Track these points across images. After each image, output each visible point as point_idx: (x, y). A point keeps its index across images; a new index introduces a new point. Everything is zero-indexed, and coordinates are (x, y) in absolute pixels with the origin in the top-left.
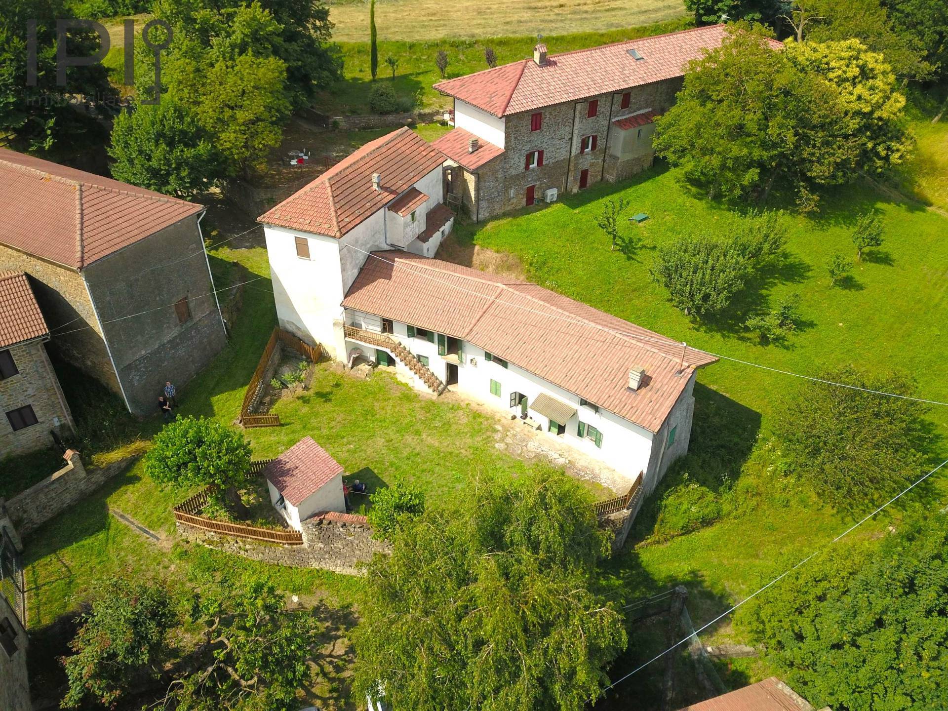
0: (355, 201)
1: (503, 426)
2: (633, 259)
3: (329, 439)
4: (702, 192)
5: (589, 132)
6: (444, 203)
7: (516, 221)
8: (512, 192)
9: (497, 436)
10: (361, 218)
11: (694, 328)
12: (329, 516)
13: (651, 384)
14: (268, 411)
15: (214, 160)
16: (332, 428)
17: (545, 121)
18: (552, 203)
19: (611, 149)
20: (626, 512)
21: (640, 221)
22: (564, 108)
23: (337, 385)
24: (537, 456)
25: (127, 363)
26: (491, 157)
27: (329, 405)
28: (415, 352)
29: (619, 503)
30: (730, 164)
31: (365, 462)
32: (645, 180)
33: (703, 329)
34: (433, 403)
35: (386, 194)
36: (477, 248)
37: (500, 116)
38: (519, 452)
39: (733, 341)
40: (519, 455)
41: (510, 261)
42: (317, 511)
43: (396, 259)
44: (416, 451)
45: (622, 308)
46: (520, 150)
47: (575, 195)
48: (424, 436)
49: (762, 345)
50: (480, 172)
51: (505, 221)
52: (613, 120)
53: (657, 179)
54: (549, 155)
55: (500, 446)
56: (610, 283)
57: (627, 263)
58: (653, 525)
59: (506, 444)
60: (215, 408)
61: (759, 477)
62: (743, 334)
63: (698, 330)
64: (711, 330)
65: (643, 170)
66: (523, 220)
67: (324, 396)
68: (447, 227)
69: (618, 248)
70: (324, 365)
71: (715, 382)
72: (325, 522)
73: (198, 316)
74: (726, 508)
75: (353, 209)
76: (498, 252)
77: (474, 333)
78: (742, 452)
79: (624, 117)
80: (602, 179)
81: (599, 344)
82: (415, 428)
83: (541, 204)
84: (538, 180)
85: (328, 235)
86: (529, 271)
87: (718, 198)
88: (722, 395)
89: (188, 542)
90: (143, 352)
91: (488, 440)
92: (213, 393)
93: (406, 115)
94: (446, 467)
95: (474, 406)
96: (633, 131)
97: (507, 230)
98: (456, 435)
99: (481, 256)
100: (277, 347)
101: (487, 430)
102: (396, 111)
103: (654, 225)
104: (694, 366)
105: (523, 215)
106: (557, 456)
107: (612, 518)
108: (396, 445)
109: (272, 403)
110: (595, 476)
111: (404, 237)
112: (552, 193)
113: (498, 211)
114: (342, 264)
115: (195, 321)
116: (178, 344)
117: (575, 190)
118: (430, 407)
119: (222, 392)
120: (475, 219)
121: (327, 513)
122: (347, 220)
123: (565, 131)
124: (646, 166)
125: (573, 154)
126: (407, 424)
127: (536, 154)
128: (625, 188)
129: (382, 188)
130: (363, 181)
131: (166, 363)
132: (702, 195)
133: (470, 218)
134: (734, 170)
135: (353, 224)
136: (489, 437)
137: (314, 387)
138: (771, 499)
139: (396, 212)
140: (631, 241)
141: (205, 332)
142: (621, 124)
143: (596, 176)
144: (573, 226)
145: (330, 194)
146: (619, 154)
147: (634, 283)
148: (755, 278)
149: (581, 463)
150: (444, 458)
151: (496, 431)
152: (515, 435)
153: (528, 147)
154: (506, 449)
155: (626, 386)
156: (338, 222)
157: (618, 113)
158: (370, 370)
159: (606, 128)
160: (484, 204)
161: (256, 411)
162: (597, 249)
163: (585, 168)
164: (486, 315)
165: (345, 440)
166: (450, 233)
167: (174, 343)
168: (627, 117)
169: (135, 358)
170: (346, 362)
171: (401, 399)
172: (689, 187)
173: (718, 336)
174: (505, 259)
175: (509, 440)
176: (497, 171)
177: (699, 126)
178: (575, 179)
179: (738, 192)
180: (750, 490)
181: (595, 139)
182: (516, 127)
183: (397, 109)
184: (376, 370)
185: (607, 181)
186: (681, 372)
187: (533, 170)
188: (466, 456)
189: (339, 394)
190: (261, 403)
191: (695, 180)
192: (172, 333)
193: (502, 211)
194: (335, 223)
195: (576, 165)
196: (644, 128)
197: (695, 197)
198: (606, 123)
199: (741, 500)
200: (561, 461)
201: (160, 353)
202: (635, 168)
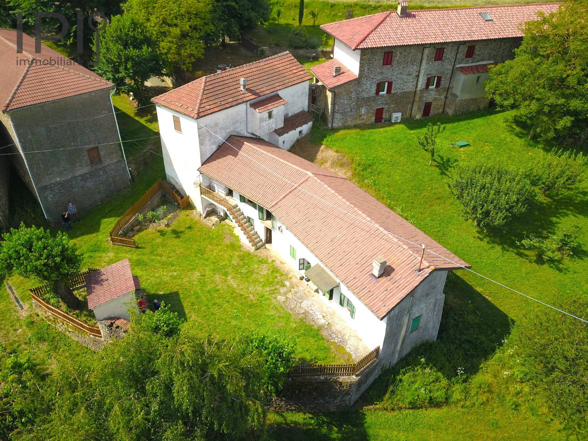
0: (221, 95)
1: (291, 283)
2: (445, 174)
3: (163, 265)
4: (524, 132)
5: (434, 73)
6: (308, 111)
7: (361, 132)
8: (363, 110)
9: (283, 290)
10: (221, 108)
11: (478, 237)
12: (118, 323)
13: (392, 275)
14: (133, 236)
15: (153, 60)
16: (170, 257)
17: (397, 57)
18: (396, 123)
19: (454, 89)
20: (354, 378)
21: (461, 147)
22: (413, 50)
23: (190, 228)
24: (306, 313)
25: (45, 184)
26: (346, 81)
27: (178, 240)
28: (246, 214)
29: (352, 369)
30: (546, 109)
31: (177, 287)
32: (478, 117)
33: (487, 239)
34: (249, 254)
35: (250, 94)
36: (323, 147)
37: (353, 48)
38: (293, 307)
39: (511, 255)
40: (291, 309)
41: (345, 160)
42: (113, 316)
43: (245, 143)
44: (218, 288)
45: (421, 210)
46: (373, 79)
47: (417, 120)
48: (229, 278)
49: (537, 263)
50: (337, 91)
51: (353, 131)
52: (457, 66)
53: (488, 117)
54: (397, 86)
55: (281, 298)
56: (419, 190)
57: (440, 177)
58: (384, 394)
59: (287, 298)
60: (101, 227)
61: (495, 376)
62: (522, 251)
63: (481, 240)
64: (493, 242)
65: (479, 110)
66: (367, 132)
67: (177, 233)
68: (305, 128)
69: (435, 163)
70: (188, 212)
71: (482, 286)
72: (114, 325)
73: (107, 162)
74: (456, 396)
75: (216, 101)
76: (337, 152)
77: (278, 206)
78: (486, 351)
79: (467, 65)
80: (443, 112)
81: (363, 233)
82: (227, 270)
83: (387, 123)
84: (387, 104)
85: (189, 116)
86: (355, 169)
87: (535, 138)
88: (485, 298)
89: (38, 316)
90: (58, 179)
91: (274, 292)
92: (105, 217)
93: (313, 50)
94: (232, 305)
95: (278, 263)
96: (473, 77)
97: (352, 138)
98: (253, 282)
99: (324, 154)
100: (159, 194)
101: (278, 283)
102: (306, 47)
103: (473, 151)
104: (433, 268)
105: (369, 129)
106: (320, 317)
107: (341, 380)
108: (206, 280)
109: (139, 231)
110: (343, 341)
111: (260, 128)
112: (397, 116)
113: (350, 123)
114: (200, 140)
115: (104, 165)
116: (87, 178)
117: (418, 117)
118: (245, 257)
119: (110, 217)
120: (330, 126)
121: (118, 318)
122: (208, 107)
123: (413, 69)
124: (482, 107)
125: (418, 89)
126: (222, 266)
127: (386, 84)
128: (459, 120)
129: (247, 89)
130: (235, 83)
131: (76, 190)
132: (523, 134)
133: (327, 125)
134: (549, 114)
135: (212, 111)
136: (276, 289)
137: (174, 225)
138: (502, 399)
139: (255, 109)
140: (448, 160)
141: (111, 173)
142: (462, 69)
143: (439, 109)
144: (405, 142)
145: (202, 88)
146: (458, 93)
147: (439, 193)
148: (550, 207)
149: (336, 327)
150: (235, 298)
151: (284, 285)
152: (296, 292)
153: (379, 78)
154: (284, 302)
155: (370, 273)
156: (200, 108)
157: (463, 60)
158: (217, 222)
159: (450, 72)
160: (338, 116)
161: (125, 235)
162: (418, 162)
163: (429, 100)
164: (291, 194)
165: (173, 268)
166: (307, 134)
167: (83, 177)
168: (470, 65)
169: (51, 182)
170: (202, 213)
171: (228, 246)
172: (515, 127)
173: (498, 248)
174: (340, 158)
175: (290, 295)
176: (351, 92)
177: (523, 75)
178: (419, 109)
179: (551, 134)
180: (482, 386)
181: (439, 79)
182: (369, 60)
183: (306, 46)
184: (223, 222)
185: (447, 113)
186: (420, 270)
187: (383, 96)
188: (252, 300)
189: (188, 233)
190: (132, 230)
191: (522, 122)
192: (82, 170)
193: (353, 124)
194: (197, 108)
195: (421, 98)
196: (483, 76)
197: (517, 135)
198: (450, 67)
199: (473, 393)
200: (322, 321)
201: (71, 182)
202: (472, 107)
